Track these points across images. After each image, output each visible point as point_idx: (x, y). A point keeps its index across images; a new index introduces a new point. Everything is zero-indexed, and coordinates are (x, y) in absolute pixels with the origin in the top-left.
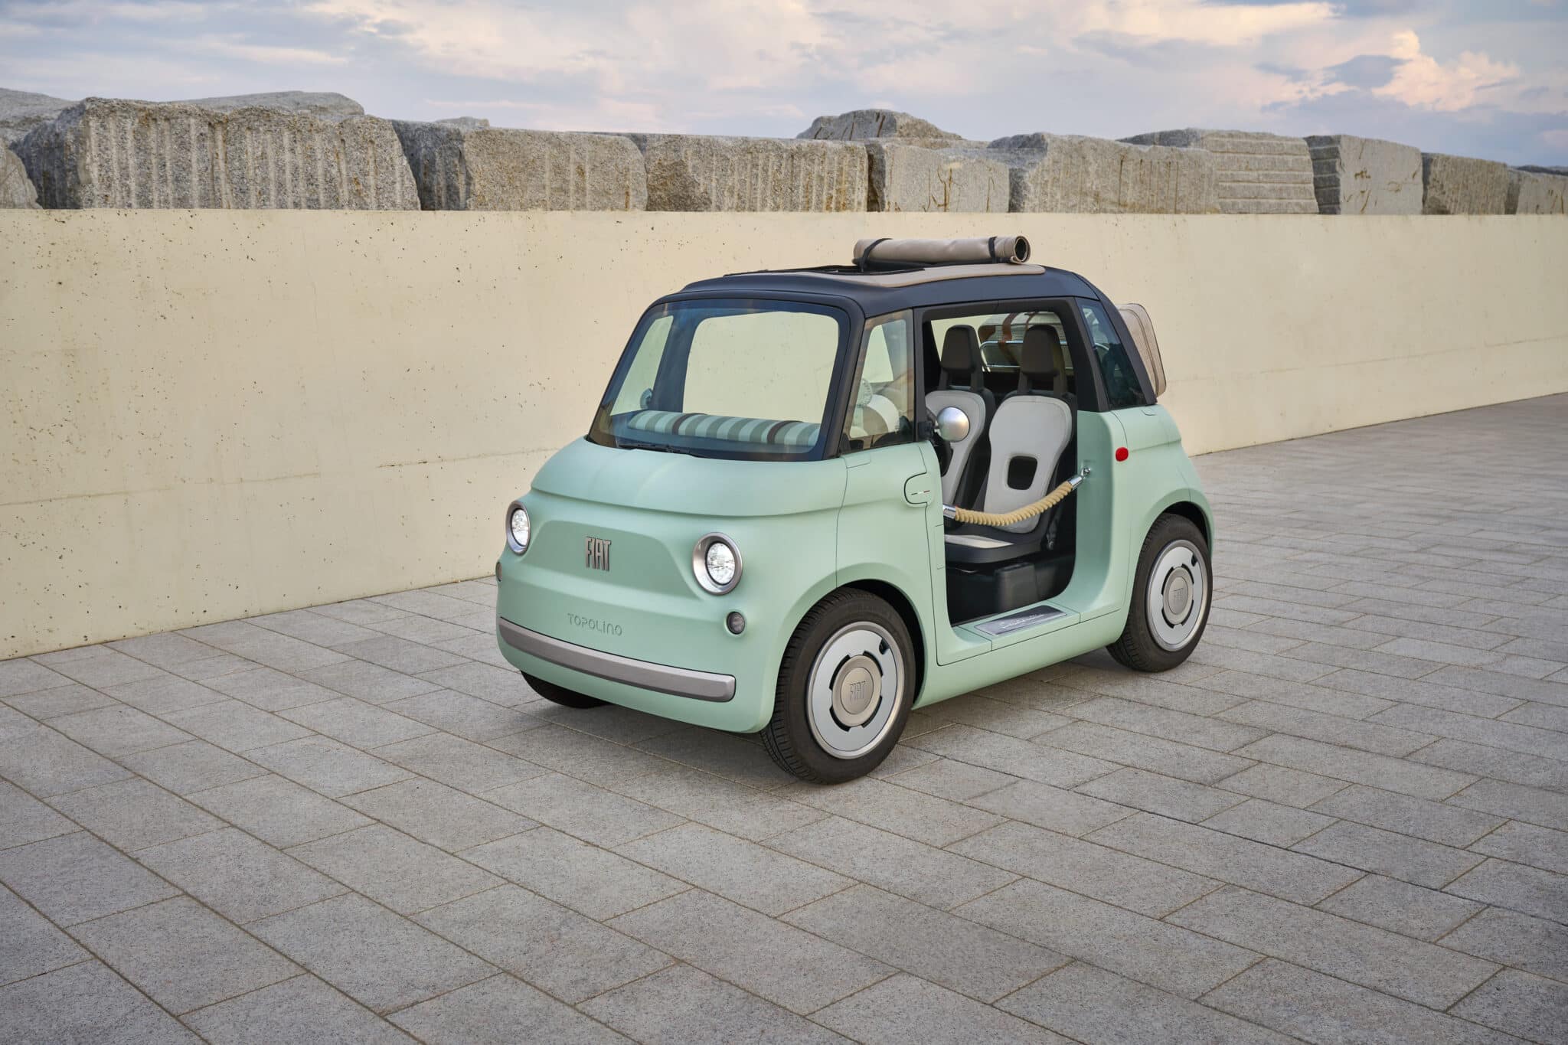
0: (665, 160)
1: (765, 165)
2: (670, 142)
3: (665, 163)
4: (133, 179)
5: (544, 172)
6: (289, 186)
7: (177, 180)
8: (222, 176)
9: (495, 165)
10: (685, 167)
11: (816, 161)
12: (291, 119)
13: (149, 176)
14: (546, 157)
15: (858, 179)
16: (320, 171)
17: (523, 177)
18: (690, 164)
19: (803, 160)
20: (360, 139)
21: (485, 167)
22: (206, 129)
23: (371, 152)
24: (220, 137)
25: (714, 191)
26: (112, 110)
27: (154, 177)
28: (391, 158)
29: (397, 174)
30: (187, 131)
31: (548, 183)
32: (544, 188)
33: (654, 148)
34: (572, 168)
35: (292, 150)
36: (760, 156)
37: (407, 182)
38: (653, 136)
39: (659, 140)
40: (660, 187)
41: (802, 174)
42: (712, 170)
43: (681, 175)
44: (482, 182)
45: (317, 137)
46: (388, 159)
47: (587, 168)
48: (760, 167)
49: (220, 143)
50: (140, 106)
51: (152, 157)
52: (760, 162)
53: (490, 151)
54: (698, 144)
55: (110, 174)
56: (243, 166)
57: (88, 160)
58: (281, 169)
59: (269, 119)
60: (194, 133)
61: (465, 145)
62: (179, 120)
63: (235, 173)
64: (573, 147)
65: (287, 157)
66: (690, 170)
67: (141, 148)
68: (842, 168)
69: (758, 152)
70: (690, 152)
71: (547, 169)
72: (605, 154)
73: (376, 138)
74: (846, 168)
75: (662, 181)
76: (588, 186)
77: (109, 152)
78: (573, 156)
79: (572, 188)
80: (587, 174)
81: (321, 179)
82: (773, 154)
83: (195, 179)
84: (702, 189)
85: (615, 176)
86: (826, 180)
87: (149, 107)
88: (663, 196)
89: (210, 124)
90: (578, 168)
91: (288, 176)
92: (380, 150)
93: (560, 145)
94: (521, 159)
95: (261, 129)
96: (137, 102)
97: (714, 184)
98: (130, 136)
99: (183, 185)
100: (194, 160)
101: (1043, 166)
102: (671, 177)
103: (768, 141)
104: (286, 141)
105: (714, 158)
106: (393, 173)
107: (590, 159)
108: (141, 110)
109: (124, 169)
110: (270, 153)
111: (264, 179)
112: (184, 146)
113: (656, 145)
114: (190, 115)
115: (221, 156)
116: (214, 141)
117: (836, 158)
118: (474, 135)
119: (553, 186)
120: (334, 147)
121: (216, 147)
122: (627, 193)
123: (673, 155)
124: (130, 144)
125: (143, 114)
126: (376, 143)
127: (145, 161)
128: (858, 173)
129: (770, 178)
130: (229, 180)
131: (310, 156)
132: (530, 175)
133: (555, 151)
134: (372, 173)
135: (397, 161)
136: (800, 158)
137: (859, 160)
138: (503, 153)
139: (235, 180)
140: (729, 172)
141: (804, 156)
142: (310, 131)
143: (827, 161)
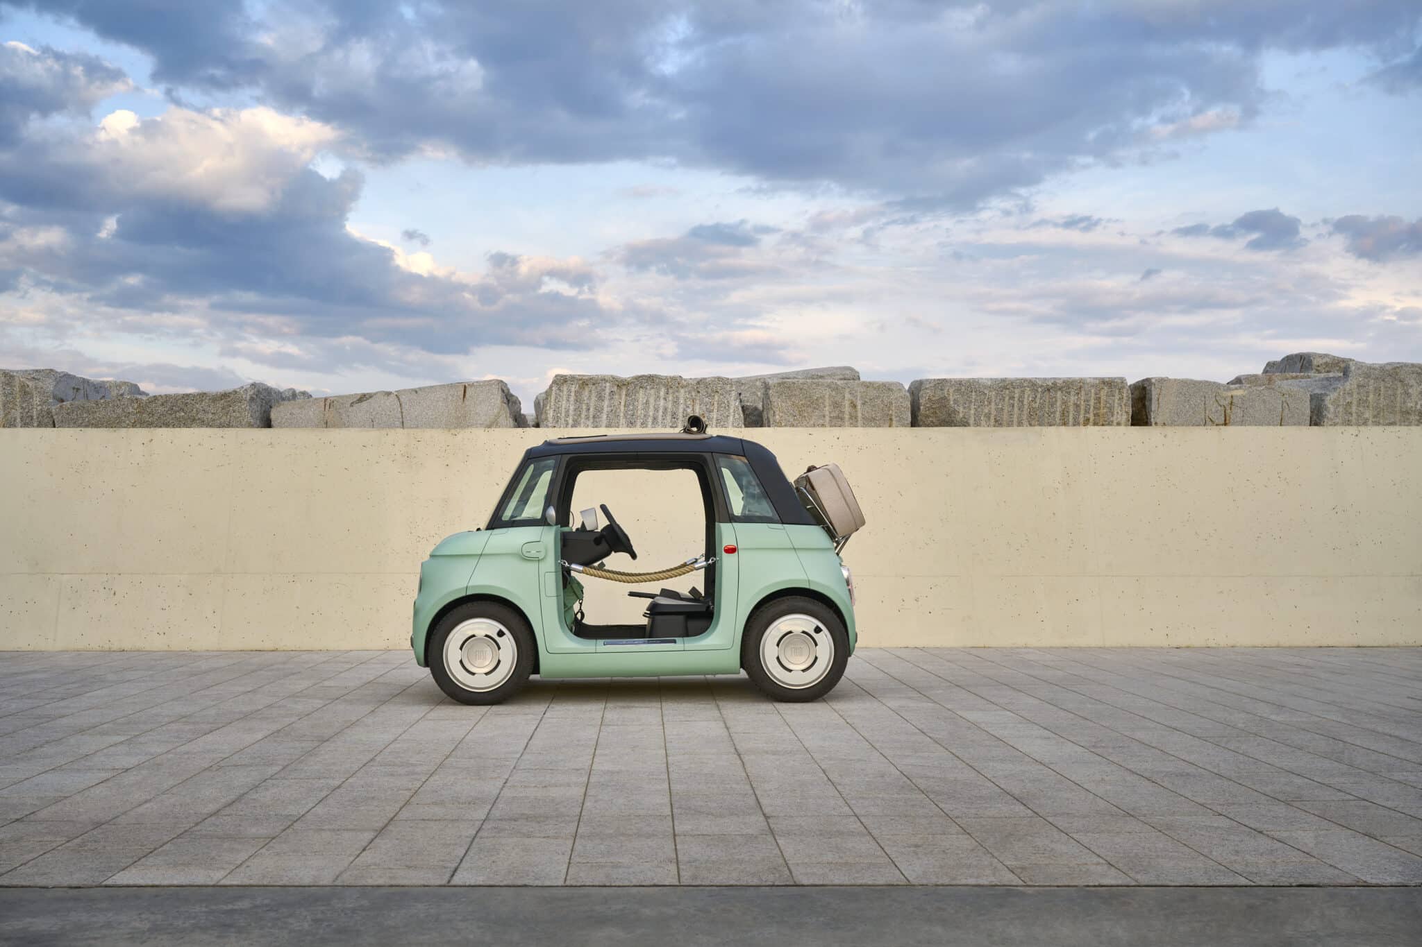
0: (934, 396)
1: (1020, 397)
2: (938, 384)
3: (934, 399)
4: (571, 417)
5: (825, 407)
6: (660, 418)
7: (594, 417)
8: (622, 415)
9: (790, 403)
10: (948, 400)
11: (1072, 393)
12: (666, 381)
13: (580, 415)
14: (827, 396)
15: (1116, 405)
16: (681, 410)
17: (810, 410)
18: (951, 398)
19: (1059, 393)
20: (710, 391)
21: (783, 404)
22: (615, 389)
23: (716, 398)
24: (624, 392)
25: (972, 416)
26: (565, 381)
27: (583, 416)
28: (728, 402)
29: (732, 411)
30: (604, 390)
31: (827, 413)
32: (824, 416)
33: (926, 389)
34: (847, 403)
35: (665, 399)
36: (1016, 391)
37: (737, 416)
38: (927, 380)
39: (930, 383)
40: (932, 415)
41: (1059, 403)
42: (971, 402)
43: (945, 406)
44: (781, 414)
45: (682, 391)
46: (726, 401)
47: (859, 403)
48: (1016, 399)
49: (623, 397)
50: (581, 378)
51: (584, 405)
52: (1017, 395)
53: (787, 394)
54: (960, 384)
55: (559, 415)
56: (635, 408)
57: (548, 408)
58: (656, 410)
59: (653, 381)
60: (608, 391)
61: (771, 391)
62: (600, 385)
63: (629, 413)
64: (848, 390)
65: (662, 402)
66: (952, 403)
67: (578, 400)
68: (1100, 398)
69: (1014, 388)
70: (951, 391)
71: (827, 404)
72: (873, 393)
73: (720, 390)
74: (1103, 398)
75: (932, 410)
76: (860, 415)
77: (560, 403)
78: (847, 396)
79: (847, 417)
80: (859, 407)
81: (681, 415)
82: (1028, 389)
83: (605, 417)
84: (961, 415)
85: (881, 408)
86: (1082, 407)
87: (584, 378)
88: (934, 421)
89: (618, 386)
90: (852, 403)
91: (661, 413)
92: (722, 397)
93: (837, 389)
94: (808, 399)
95: (648, 387)
96: (579, 375)
97: (972, 412)
98: (573, 394)
99: (597, 420)
100: (605, 406)
101: (1345, 390)
102: (940, 408)
103: (1025, 380)
104: (662, 393)
105: (974, 394)
106: (728, 410)
107: (862, 397)
108: (580, 380)
109: (567, 411)
110: (652, 400)
111: (645, 416)
112: (600, 398)
113: (927, 386)
114: (607, 381)
115: (623, 404)
116: (620, 395)
117: (1093, 391)
118: (776, 385)
119: (832, 415)
120: (692, 396)
121: (621, 399)
122: (891, 419)
123: (939, 392)
124: (572, 398)
125: (581, 382)
126: (720, 392)
127: (579, 407)
128: (1116, 401)
129: (1026, 407)
130: (625, 417)
131: (676, 402)
132: (815, 408)
133: (834, 393)
134: (715, 411)
135: (732, 403)
136: (1056, 392)
137: (1117, 391)
138: (795, 395)
139: (628, 416)
140: (986, 403)
141: (1060, 389)
142: (677, 387)
143: (1083, 393)
